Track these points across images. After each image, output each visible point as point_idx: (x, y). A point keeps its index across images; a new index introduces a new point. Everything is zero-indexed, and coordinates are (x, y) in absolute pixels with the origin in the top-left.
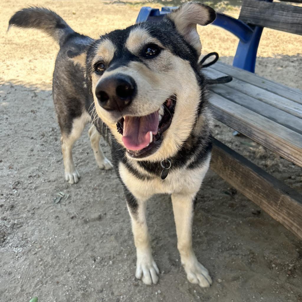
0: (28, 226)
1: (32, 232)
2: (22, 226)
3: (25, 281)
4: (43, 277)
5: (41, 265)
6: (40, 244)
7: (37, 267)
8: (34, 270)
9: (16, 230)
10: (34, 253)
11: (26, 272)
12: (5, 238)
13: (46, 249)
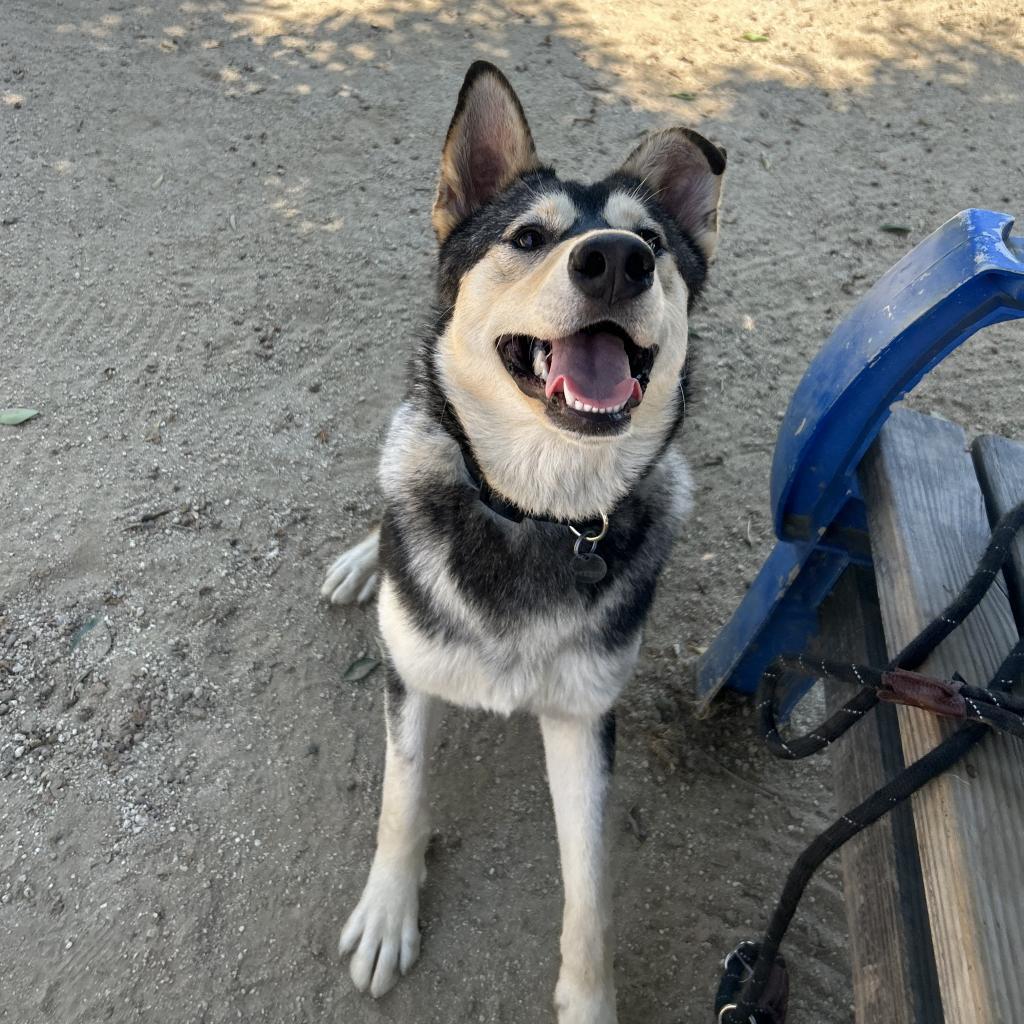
0: (218, 730)
1: (214, 763)
2: (202, 718)
3: (78, 969)
4: (123, 995)
5: (148, 939)
6: (199, 842)
7: (135, 935)
8: (117, 946)
9: (182, 724)
10: (161, 868)
11: (96, 934)
12: (137, 737)
13: (199, 881)
